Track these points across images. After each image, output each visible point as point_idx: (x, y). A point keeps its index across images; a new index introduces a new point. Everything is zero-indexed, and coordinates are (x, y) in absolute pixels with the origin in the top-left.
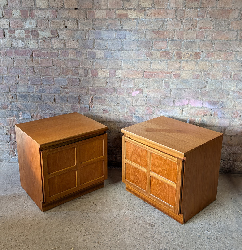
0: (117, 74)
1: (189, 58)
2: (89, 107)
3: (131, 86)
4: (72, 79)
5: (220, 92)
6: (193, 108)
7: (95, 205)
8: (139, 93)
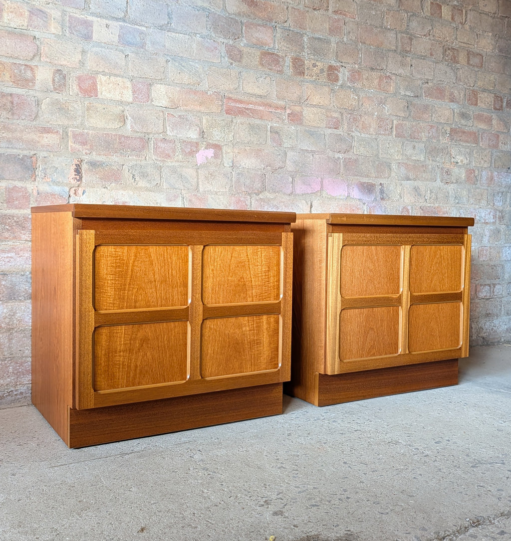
0: (153, 94)
1: (318, 78)
2: (69, 191)
5: (377, 163)
6: (330, 199)
8: (213, 155)
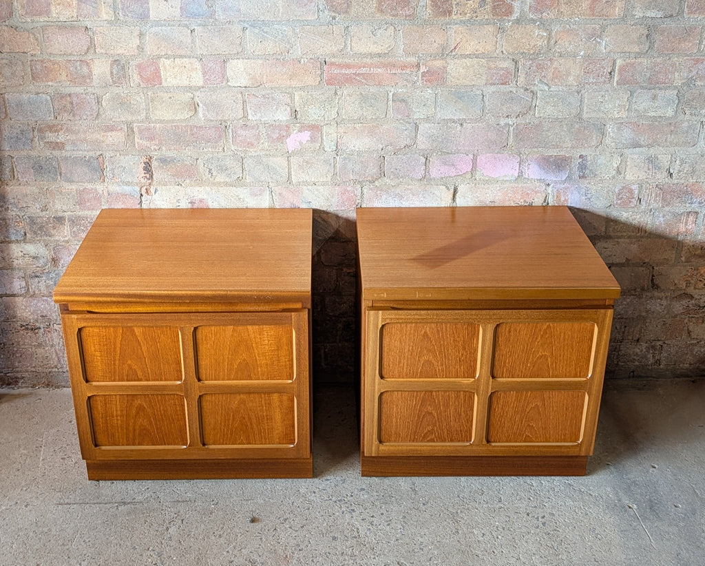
0: (229, 73)
1: (475, 15)
2: (140, 191)
3: (283, 116)
4: (68, 99)
5: (577, 126)
6: (488, 182)
7: (182, 520)
8: (309, 139)
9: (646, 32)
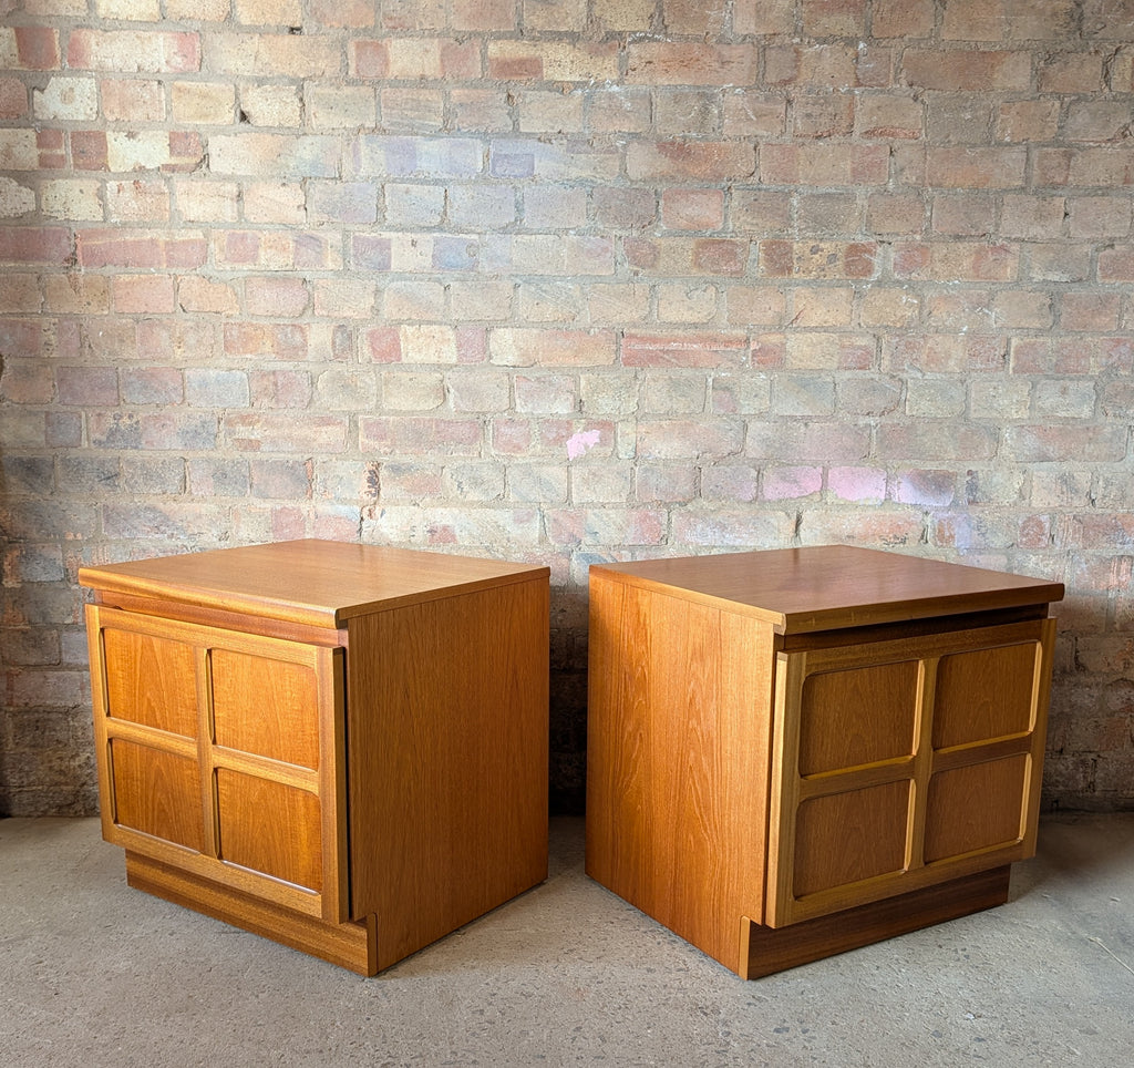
0: (493, 346)
1: (823, 273)
2: (361, 512)
3: (563, 408)
4: (272, 378)
5: (963, 429)
6: (843, 507)
8: (598, 440)
9: (1048, 301)
